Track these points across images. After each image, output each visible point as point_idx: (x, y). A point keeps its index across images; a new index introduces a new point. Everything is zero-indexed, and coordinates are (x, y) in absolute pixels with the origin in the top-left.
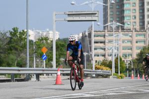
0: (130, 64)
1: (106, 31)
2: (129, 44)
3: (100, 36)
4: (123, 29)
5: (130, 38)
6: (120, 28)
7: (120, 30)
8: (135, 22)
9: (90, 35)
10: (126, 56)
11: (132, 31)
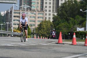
0: (34, 30)
1: (21, 10)
2: (34, 19)
3: (17, 13)
4: (30, 10)
5: (34, 15)
6: (29, 9)
7: (29, 10)
8: (38, 6)
9: (11, 12)
10: (32, 26)
11: (36, 11)
